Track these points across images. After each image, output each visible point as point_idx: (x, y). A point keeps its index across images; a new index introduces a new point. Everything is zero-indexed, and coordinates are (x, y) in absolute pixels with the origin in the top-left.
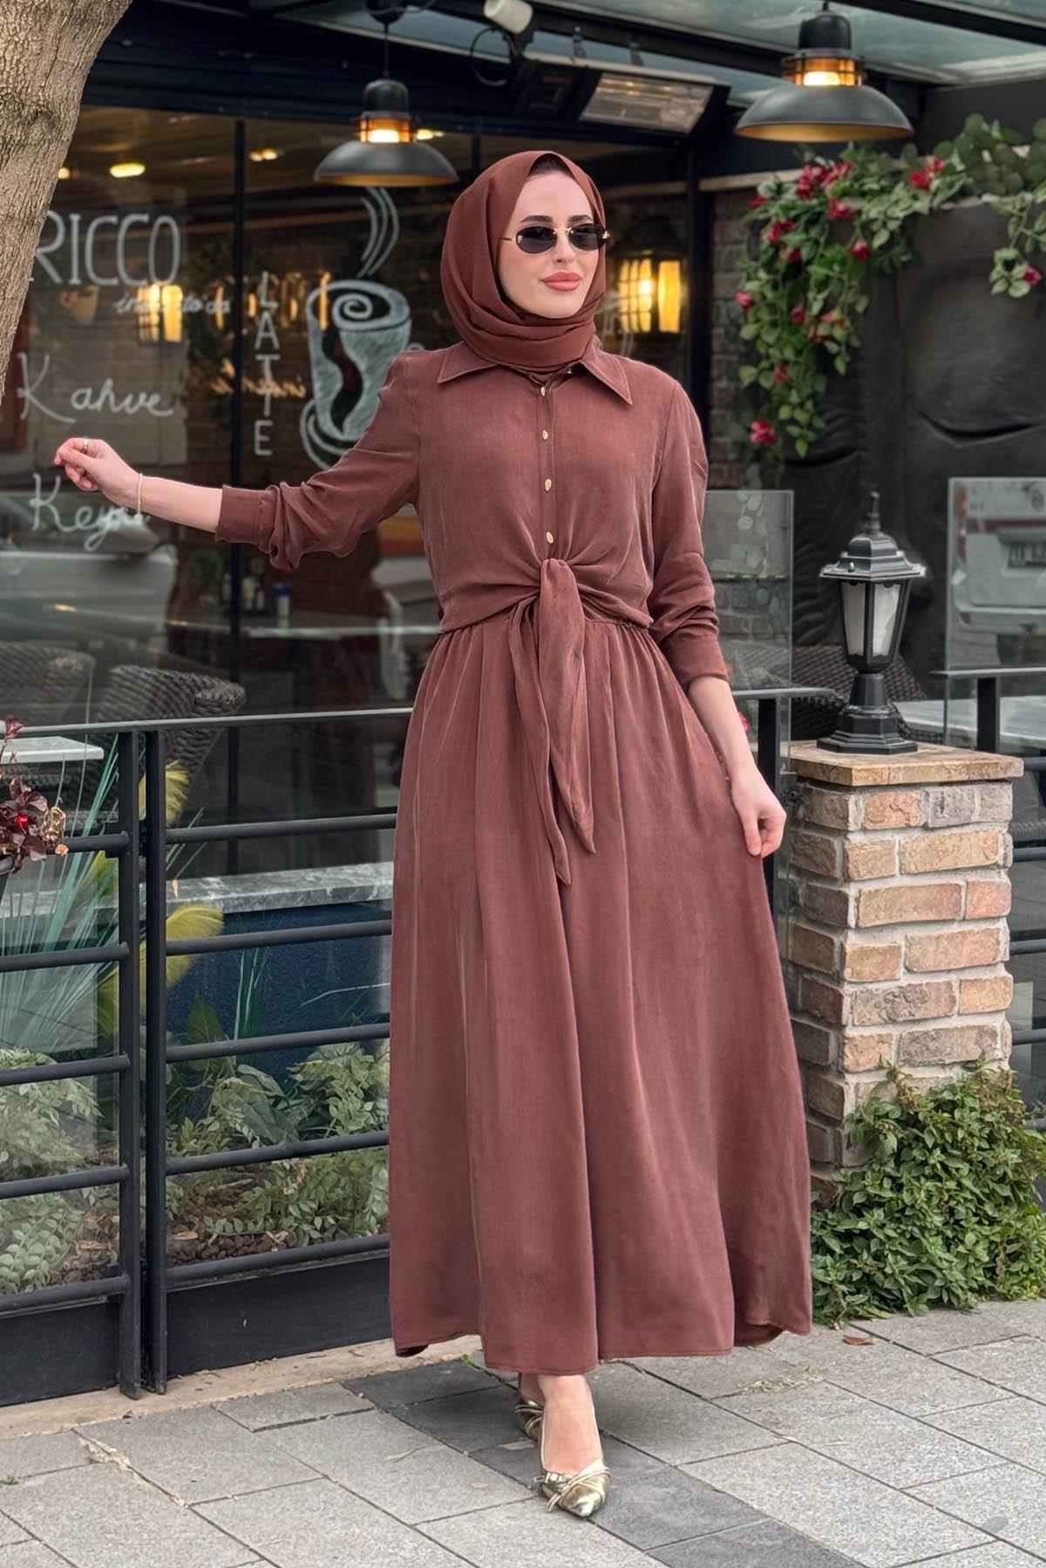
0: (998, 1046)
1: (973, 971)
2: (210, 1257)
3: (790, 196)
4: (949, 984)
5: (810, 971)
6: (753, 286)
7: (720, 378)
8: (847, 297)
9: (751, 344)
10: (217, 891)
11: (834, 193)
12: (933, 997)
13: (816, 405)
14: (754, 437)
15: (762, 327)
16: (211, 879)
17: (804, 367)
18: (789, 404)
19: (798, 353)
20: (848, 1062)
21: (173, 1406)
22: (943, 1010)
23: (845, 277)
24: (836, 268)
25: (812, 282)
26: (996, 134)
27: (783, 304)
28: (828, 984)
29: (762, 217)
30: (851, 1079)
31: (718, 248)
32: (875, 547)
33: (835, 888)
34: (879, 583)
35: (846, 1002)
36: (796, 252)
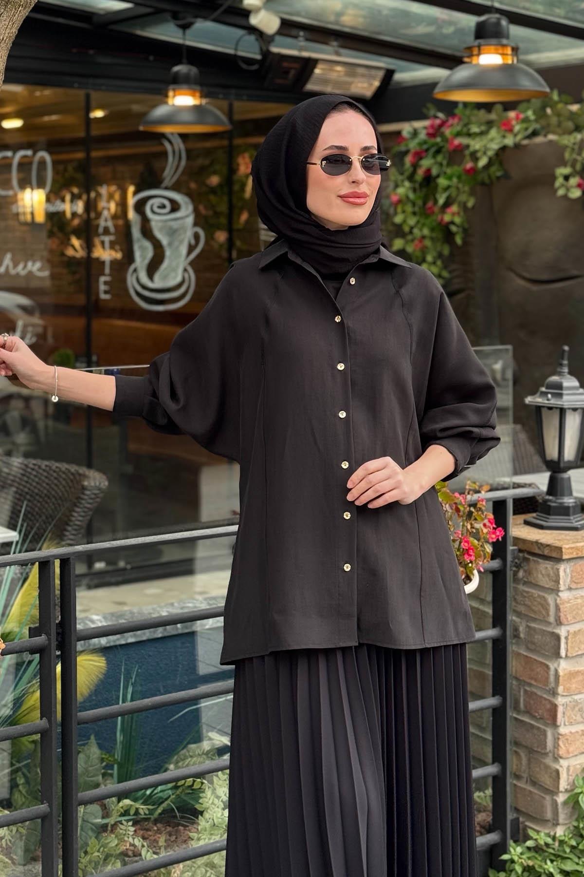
3: (422, 136)
5: (530, 685)
6: (401, 191)
8: (463, 197)
9: (399, 226)
11: (452, 134)
13: (443, 263)
15: (406, 216)
17: (435, 240)
19: (432, 231)
20: (562, 752)
23: (461, 185)
24: (455, 180)
25: (440, 190)
26: (556, 97)
27: (420, 203)
28: (545, 696)
30: (562, 761)
32: (566, 384)
33: (550, 629)
34: (569, 409)
35: (560, 710)
36: (428, 171)
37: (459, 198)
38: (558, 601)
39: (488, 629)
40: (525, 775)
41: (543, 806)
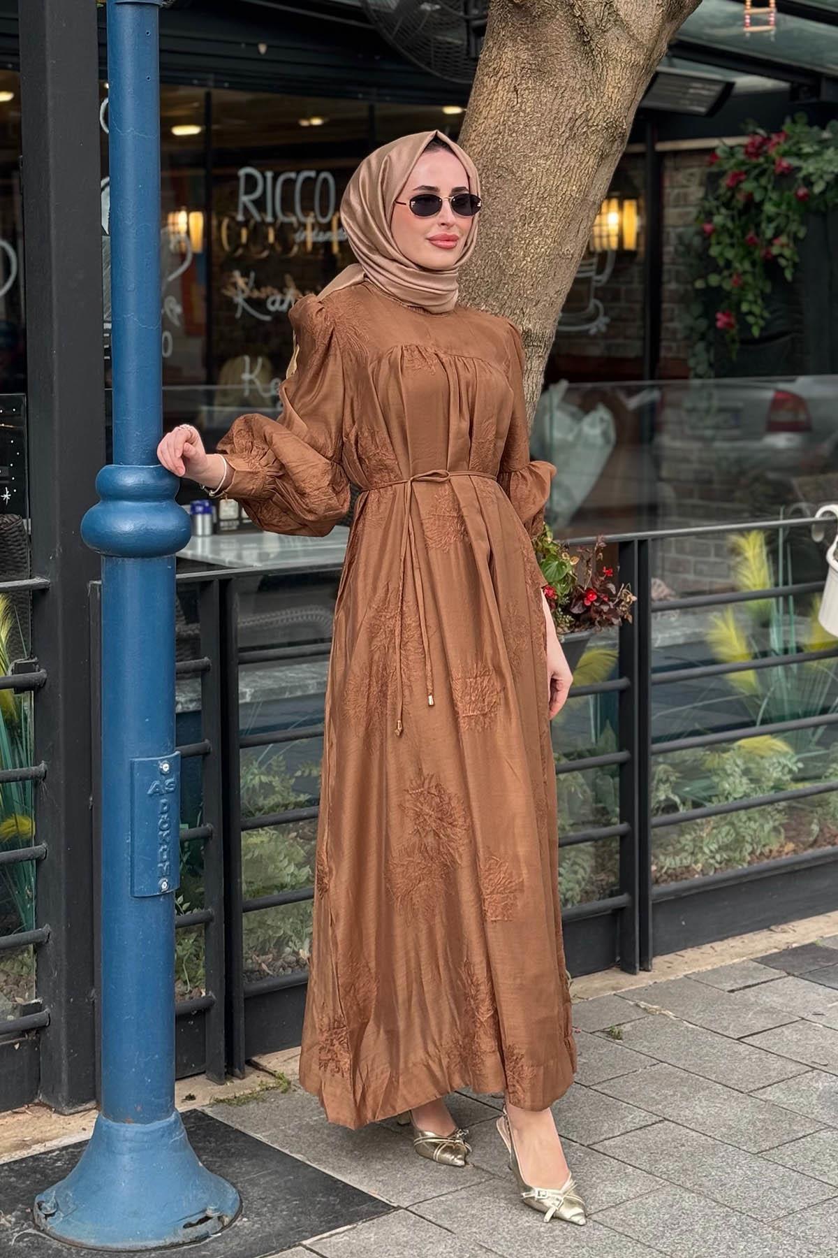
3: (741, 156)
6: (718, 219)
7: (669, 282)
8: (793, 227)
9: (714, 259)
11: (778, 154)
13: (763, 299)
14: (719, 324)
15: (723, 248)
17: (757, 276)
18: (746, 301)
19: (754, 264)
21: (663, 978)
23: (790, 213)
24: (784, 207)
25: (763, 217)
27: (738, 232)
29: (714, 169)
31: (667, 191)
36: (750, 197)
37: (788, 229)
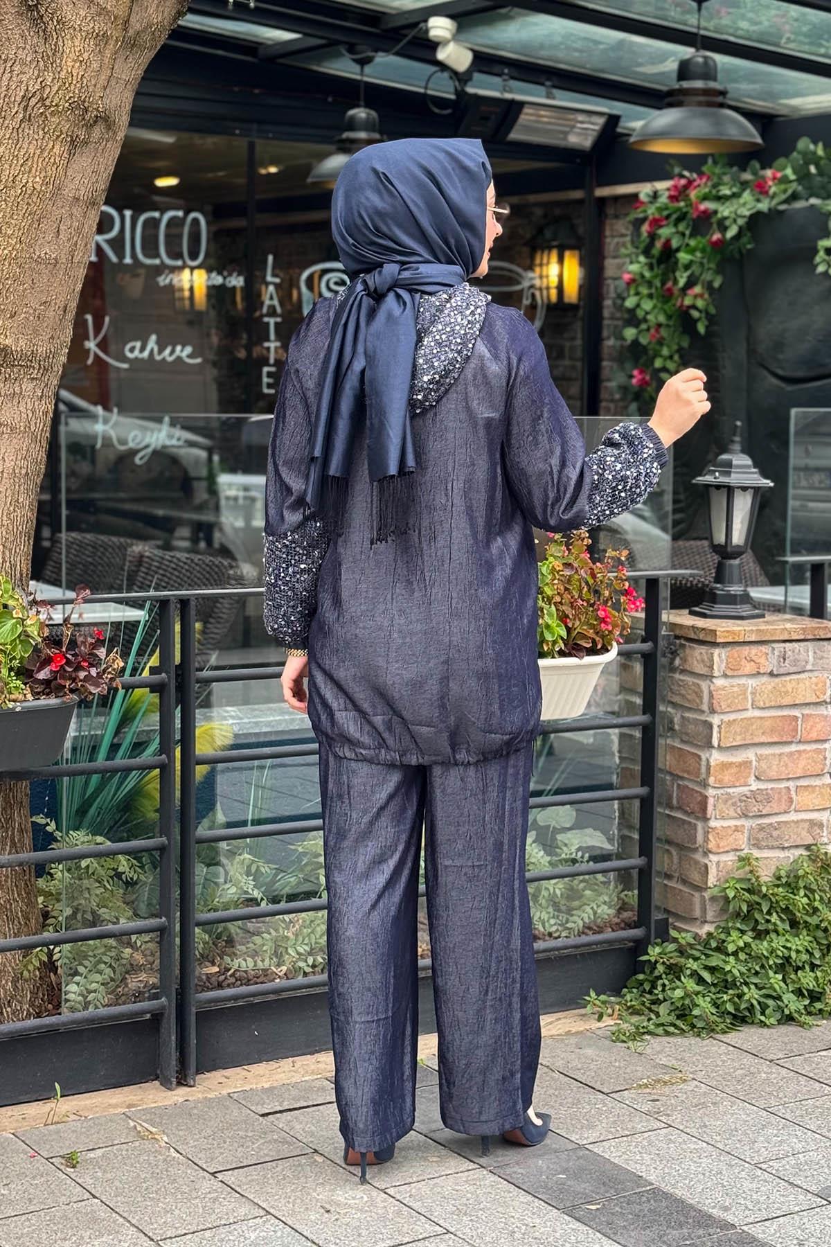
0: (825, 834)
1: (807, 779)
2: (229, 986)
3: (663, 199)
4: (788, 788)
5: (682, 778)
6: (634, 268)
7: (608, 338)
8: (708, 276)
9: (632, 311)
10: (233, 717)
11: (697, 197)
12: (776, 798)
13: (681, 357)
14: (634, 381)
15: (641, 299)
16: (229, 709)
17: (672, 329)
18: (661, 356)
19: (669, 317)
20: (711, 846)
21: (200, 1096)
22: (783, 807)
23: (705, 261)
24: (699, 254)
25: (680, 265)
26: (820, 151)
27: (658, 283)
28: (696, 788)
29: (641, 215)
30: (713, 858)
31: (608, 240)
32: (734, 462)
33: (703, 718)
34: (738, 488)
35: (711, 801)
36: (668, 242)
37: (703, 277)
38: (712, 688)
39: (636, 714)
40: (677, 875)
41: (691, 905)
